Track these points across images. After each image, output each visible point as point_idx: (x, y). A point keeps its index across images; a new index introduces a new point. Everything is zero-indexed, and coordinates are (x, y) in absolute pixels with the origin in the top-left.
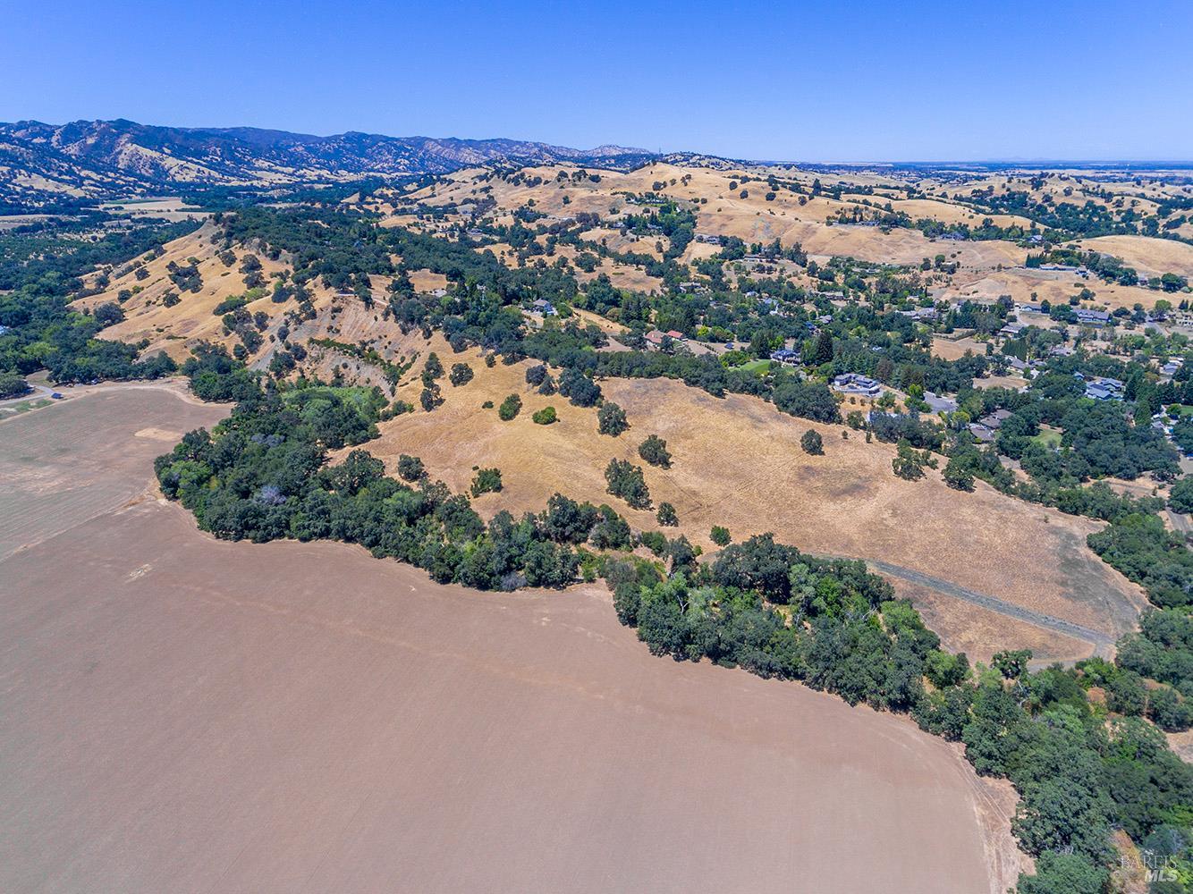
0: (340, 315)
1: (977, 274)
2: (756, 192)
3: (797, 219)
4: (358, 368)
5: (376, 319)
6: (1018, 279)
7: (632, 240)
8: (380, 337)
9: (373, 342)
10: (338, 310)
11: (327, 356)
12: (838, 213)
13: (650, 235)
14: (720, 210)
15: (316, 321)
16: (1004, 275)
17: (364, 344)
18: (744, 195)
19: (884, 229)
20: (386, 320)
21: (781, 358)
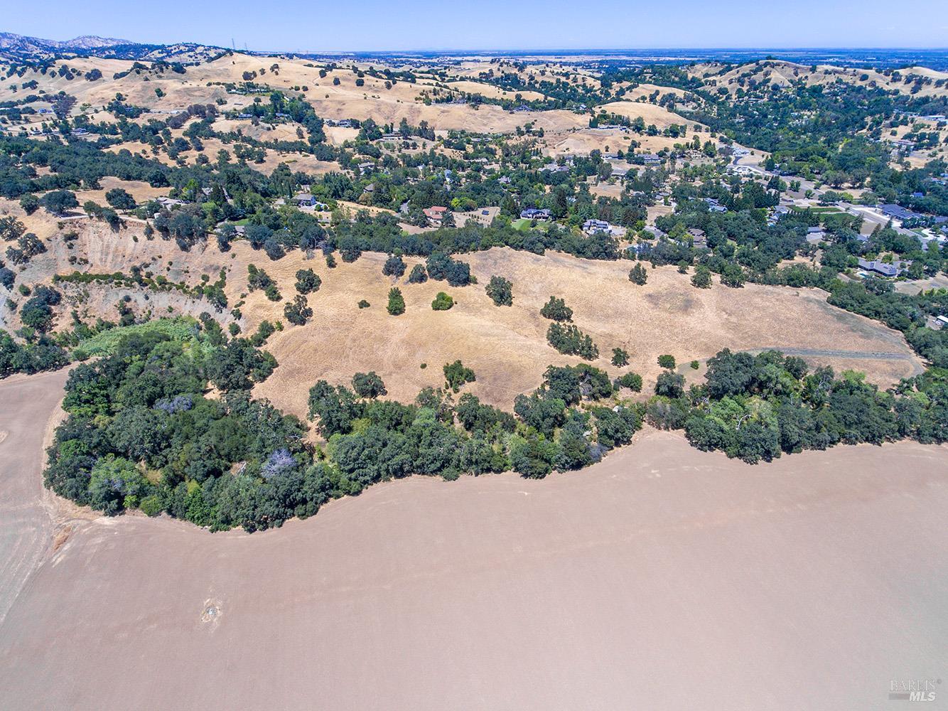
0: (78, 241)
1: (560, 135)
2: (345, 79)
3: (398, 101)
4: (147, 298)
5: (136, 239)
6: (589, 137)
7: (269, 129)
8: (153, 259)
9: (147, 266)
10: (74, 236)
11: (93, 292)
12: (422, 94)
13: (283, 123)
14: (327, 96)
15: (49, 255)
16: (578, 135)
17: (136, 270)
18: (337, 82)
19: (473, 106)
20: (150, 238)
21: (531, 216)
